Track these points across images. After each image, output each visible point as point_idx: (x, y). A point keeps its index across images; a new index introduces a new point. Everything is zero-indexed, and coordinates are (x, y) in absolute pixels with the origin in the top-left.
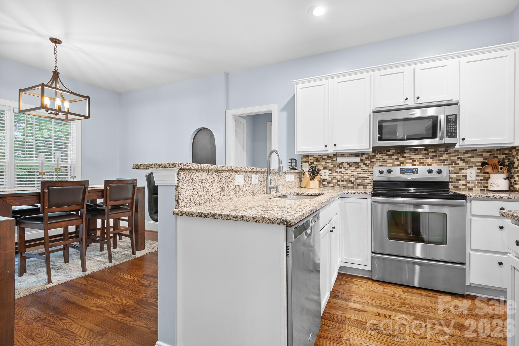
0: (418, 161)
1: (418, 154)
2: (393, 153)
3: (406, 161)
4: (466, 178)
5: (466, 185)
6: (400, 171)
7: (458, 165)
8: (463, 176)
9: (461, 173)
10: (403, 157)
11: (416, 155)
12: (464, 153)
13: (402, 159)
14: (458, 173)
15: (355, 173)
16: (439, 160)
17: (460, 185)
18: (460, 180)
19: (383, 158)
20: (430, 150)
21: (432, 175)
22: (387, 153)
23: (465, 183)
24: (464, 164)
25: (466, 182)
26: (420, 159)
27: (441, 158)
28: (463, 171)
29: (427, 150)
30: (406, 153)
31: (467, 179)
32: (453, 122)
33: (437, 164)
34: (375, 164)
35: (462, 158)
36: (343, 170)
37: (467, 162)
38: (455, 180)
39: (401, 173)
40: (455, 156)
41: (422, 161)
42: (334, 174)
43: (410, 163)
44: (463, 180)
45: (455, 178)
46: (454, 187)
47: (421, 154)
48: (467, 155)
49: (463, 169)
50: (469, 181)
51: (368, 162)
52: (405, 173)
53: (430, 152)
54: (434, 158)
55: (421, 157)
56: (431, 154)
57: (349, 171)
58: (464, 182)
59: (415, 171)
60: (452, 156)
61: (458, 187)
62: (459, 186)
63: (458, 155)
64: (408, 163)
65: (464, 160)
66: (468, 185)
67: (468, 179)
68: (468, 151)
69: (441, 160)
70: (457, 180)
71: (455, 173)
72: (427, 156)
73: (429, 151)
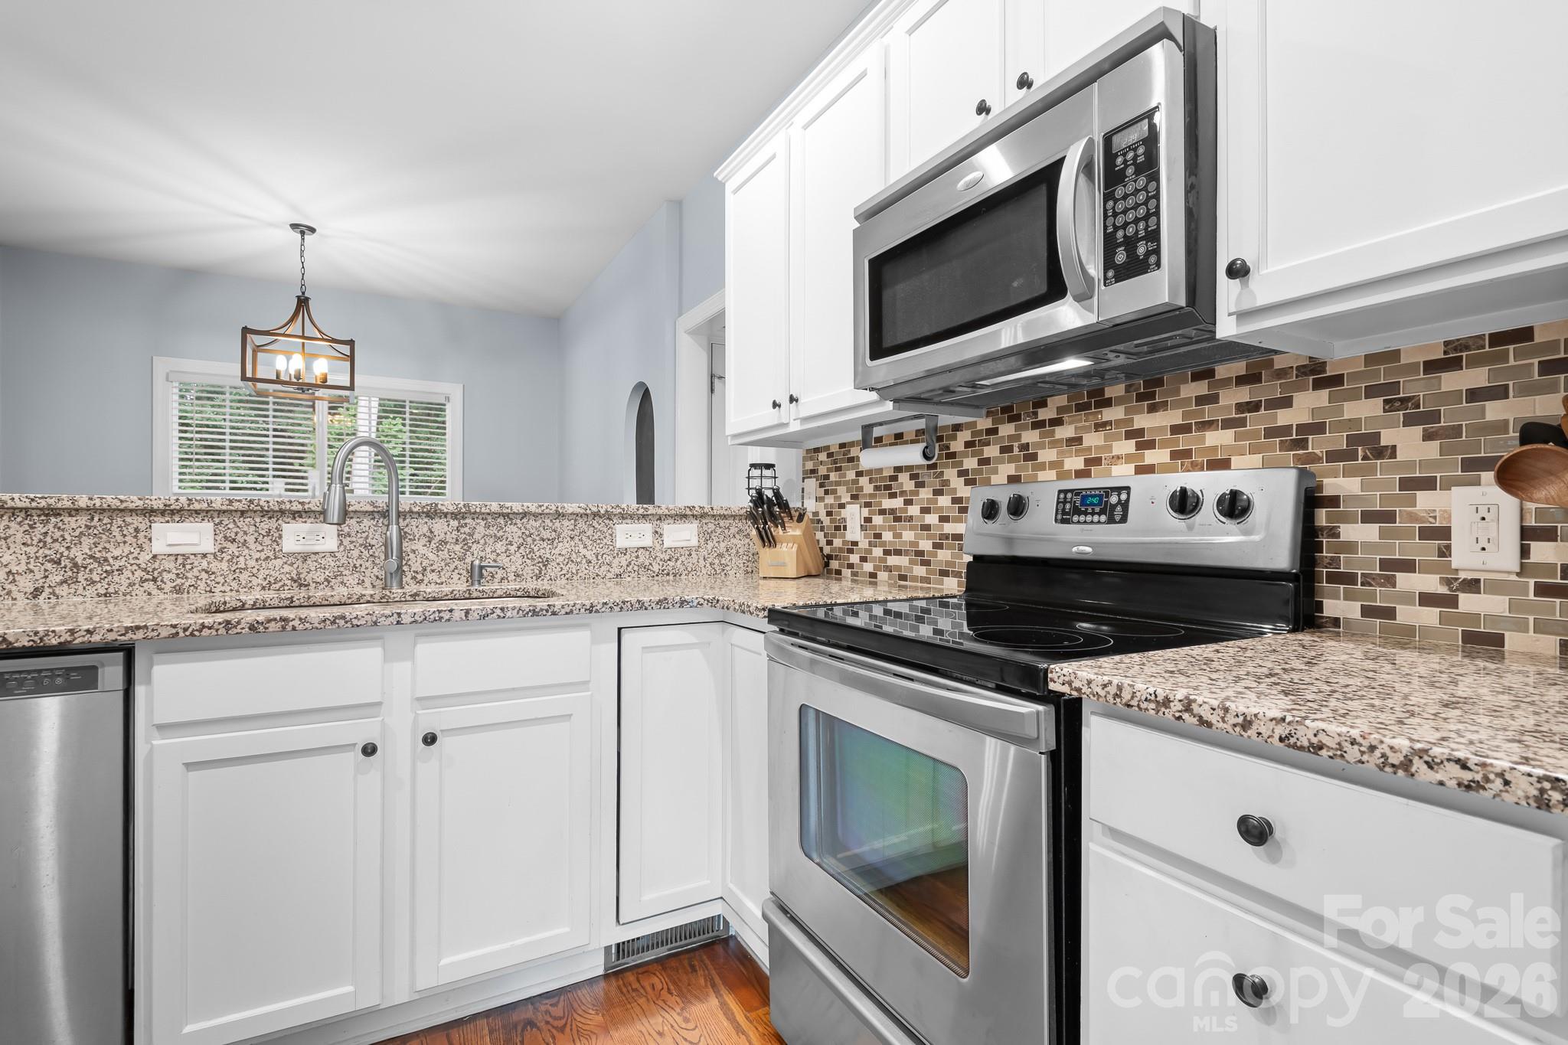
0: (1164, 444)
1: (1164, 406)
2: (1060, 410)
3: (1110, 448)
4: (1445, 552)
5: (1451, 601)
6: (1058, 503)
7: (1393, 455)
8: (1427, 533)
9: (1413, 517)
10: (1100, 426)
11: (1152, 409)
12: (1433, 367)
13: (1092, 439)
14: (1387, 517)
15: (932, 519)
16: (1271, 433)
17: (1406, 598)
18: (1408, 566)
19: (1024, 441)
20: (1222, 371)
21: (1190, 528)
22: (1036, 414)
23: (1443, 590)
24: (1432, 449)
25: (1448, 582)
26: (1176, 429)
27: (1284, 417)
28: (1425, 500)
29: (1208, 374)
30: (1108, 403)
31: (1457, 560)
32: (1138, 172)
33: (1257, 459)
34: (996, 472)
35: (1418, 407)
36: (897, 503)
37: (1456, 431)
38: (1369, 563)
39: (1059, 517)
40: (1371, 392)
41: (1183, 442)
42: (878, 520)
43: (1129, 458)
44: (1428, 568)
45: (1368, 546)
46: (1367, 611)
47: (1177, 405)
48: (1453, 381)
49: (1429, 484)
50: (1470, 576)
51: (970, 463)
52: (1075, 518)
53: (1225, 383)
54: (1242, 423)
55: (1175, 417)
56: (1232, 397)
57: (914, 510)
58: (1431, 583)
59: (1116, 505)
60: (1353, 396)
61: (1389, 613)
62: (1397, 606)
63: (1394, 387)
64: (1118, 457)
65: (1434, 416)
66: (1468, 602)
67: (1464, 558)
68: (1467, 348)
69: (1285, 430)
70: (1385, 564)
71: (1368, 517)
72: (1208, 412)
73: (1217, 377)
